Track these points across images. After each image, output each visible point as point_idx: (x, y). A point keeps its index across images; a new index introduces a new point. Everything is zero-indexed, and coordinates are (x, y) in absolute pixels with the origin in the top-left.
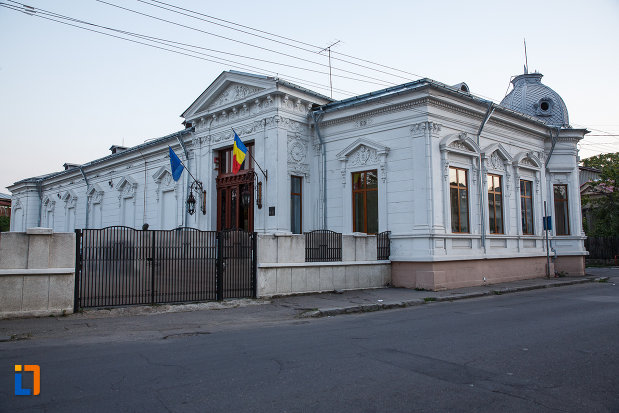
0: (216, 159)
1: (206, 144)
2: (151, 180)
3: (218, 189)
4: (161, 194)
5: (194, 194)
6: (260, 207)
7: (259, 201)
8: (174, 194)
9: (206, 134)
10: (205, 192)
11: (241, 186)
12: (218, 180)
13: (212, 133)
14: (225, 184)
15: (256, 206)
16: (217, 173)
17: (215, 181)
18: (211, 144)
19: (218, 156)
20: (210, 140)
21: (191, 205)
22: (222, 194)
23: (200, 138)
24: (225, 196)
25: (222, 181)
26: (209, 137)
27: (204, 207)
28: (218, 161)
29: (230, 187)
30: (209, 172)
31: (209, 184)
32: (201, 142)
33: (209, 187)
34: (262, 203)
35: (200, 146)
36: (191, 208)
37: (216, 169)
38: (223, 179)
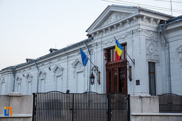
0: (105, 54)
1: (99, 46)
2: (71, 66)
3: (107, 70)
4: (76, 73)
5: (94, 73)
6: (131, 80)
7: (130, 77)
8: (83, 73)
9: (100, 40)
10: (100, 72)
11: (120, 69)
12: (107, 65)
13: (103, 39)
14: (111, 68)
15: (128, 80)
16: (106, 62)
17: (105, 66)
18: (103, 46)
19: (106, 52)
20: (102, 44)
21: (92, 79)
22: (109, 73)
23: (97, 43)
24: (111, 74)
25: (109, 66)
26: (101, 42)
27: (99, 80)
28: (106, 55)
29: (113, 69)
30: (102, 61)
31: (102, 68)
32: (97, 45)
33: (102, 70)
34: (132, 78)
35: (97, 47)
36: (92, 81)
37: (105, 59)
38: (109, 65)
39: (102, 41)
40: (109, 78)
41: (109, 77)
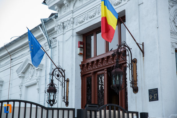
0: (80, 43)
1: (69, 28)
3: (83, 76)
4: (24, 88)
5: (56, 82)
6: (136, 90)
7: (134, 83)
8: (37, 87)
9: (69, 17)
10: (68, 81)
11: (109, 70)
12: (82, 66)
13: (76, 14)
14: (90, 70)
16: (81, 59)
17: (79, 67)
18: (75, 26)
19: (82, 41)
20: (73, 23)
21: (52, 94)
22: (87, 81)
23: (63, 23)
24: (91, 84)
25: (87, 67)
26: (72, 20)
27: (67, 97)
28: (82, 46)
29: (95, 73)
30: (72, 57)
31: (72, 71)
32: (64, 28)
33: (72, 75)
34: (138, 86)
35: (63, 32)
36: (52, 98)
37: (80, 54)
38: (88, 64)
39: (74, 19)
40: (87, 92)
41: (88, 89)
